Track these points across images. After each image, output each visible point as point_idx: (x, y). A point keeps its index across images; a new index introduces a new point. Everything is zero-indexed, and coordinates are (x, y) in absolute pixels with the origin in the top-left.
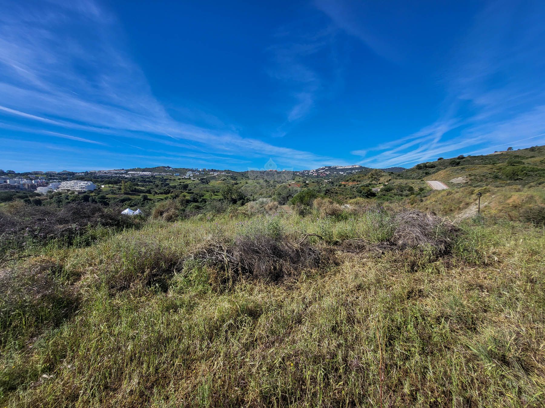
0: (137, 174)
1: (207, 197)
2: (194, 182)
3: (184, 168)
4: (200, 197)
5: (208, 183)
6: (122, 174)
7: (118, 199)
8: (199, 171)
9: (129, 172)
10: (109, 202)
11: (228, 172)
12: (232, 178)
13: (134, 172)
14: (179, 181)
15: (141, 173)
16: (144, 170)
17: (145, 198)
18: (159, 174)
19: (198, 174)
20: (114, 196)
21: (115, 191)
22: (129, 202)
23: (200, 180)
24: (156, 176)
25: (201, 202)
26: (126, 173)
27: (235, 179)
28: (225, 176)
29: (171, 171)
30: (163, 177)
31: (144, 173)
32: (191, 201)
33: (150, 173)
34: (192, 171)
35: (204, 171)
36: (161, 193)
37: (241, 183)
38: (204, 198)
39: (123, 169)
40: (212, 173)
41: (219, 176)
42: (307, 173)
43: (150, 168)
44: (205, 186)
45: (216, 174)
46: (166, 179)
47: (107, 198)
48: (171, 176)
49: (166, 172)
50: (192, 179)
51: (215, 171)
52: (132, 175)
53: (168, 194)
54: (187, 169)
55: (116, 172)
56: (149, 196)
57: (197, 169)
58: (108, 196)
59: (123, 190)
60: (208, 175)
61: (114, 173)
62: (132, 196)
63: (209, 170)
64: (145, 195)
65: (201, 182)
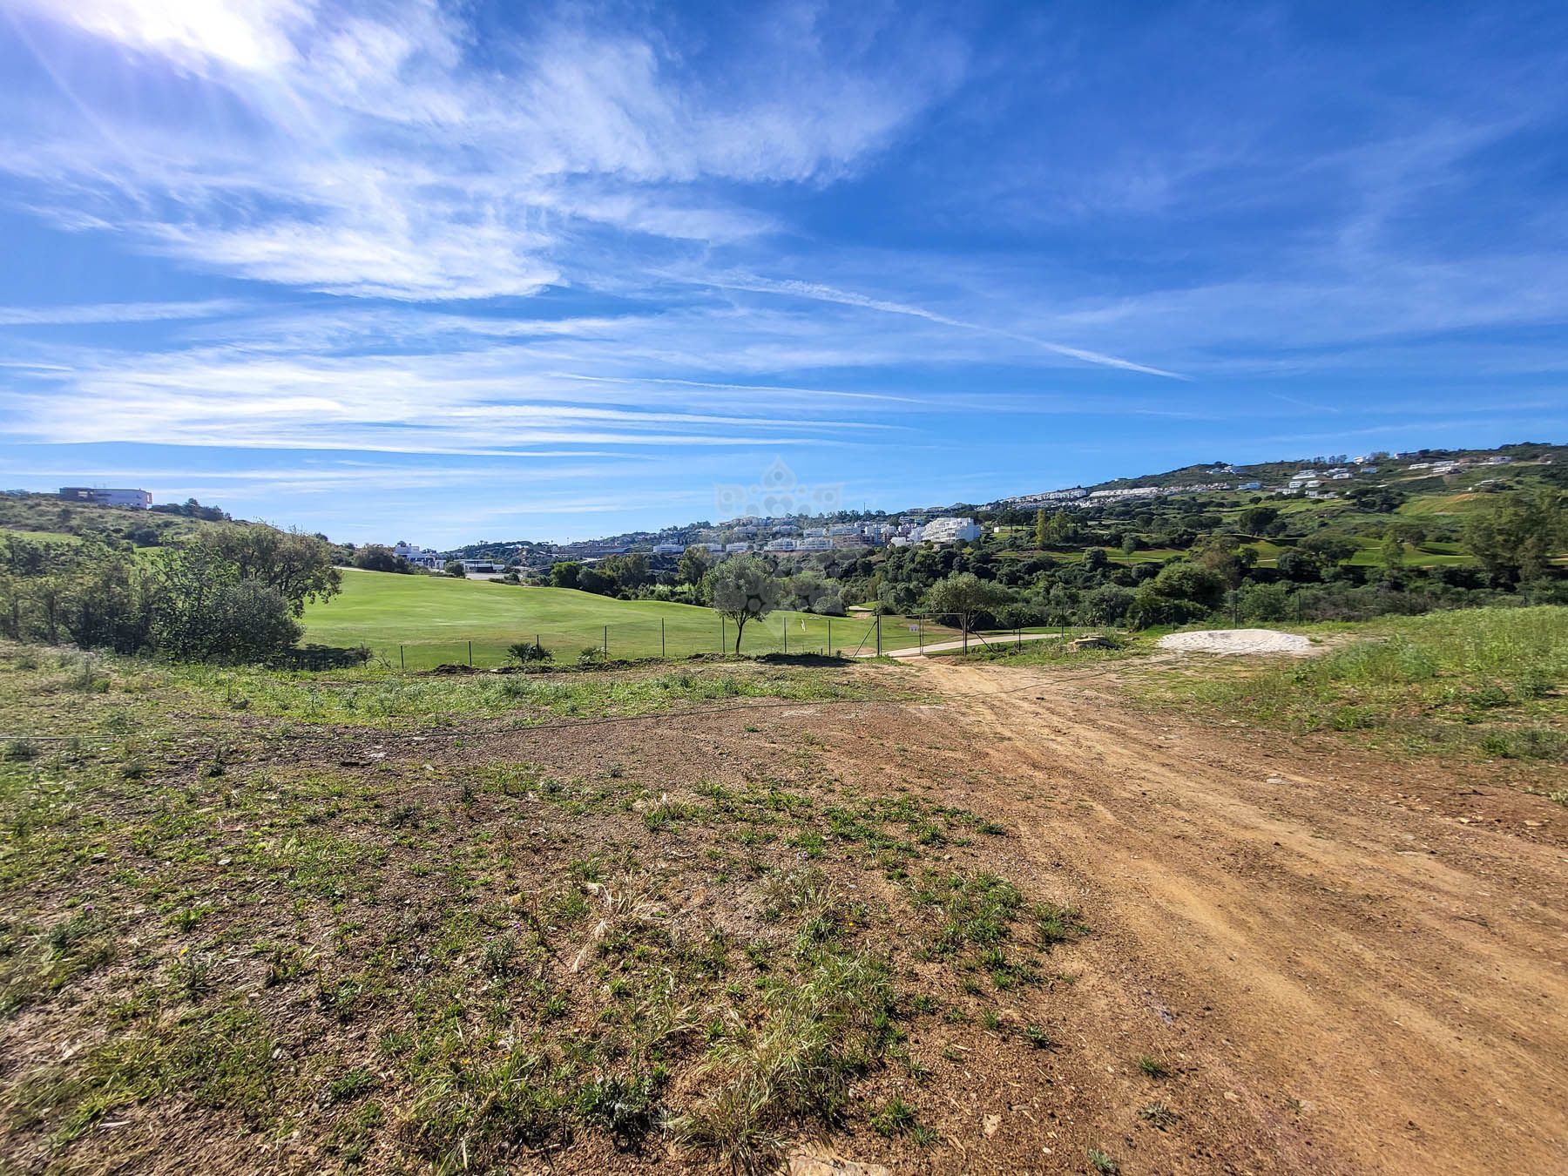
0: (1114, 496)
1: (1371, 559)
2: (1321, 505)
3: (1282, 463)
4: (1334, 557)
5: (1393, 507)
6: (1076, 499)
7: (1025, 563)
8: (1353, 467)
9: (1094, 494)
11: (1524, 451)
13: (1106, 493)
14: (1251, 507)
15: (1126, 492)
16: (1136, 484)
17: (1099, 561)
18: (1181, 488)
19: (1347, 475)
20: (1014, 555)
21: (1018, 542)
23: (1349, 498)
24: (1169, 499)
25: (1336, 579)
26: (1085, 497)
28: (1500, 471)
29: (1227, 478)
30: (1194, 499)
31: (1136, 491)
33: (1154, 490)
34: (1318, 466)
35: (1376, 464)
36: (1160, 546)
38: (1354, 562)
39: (1079, 487)
40: (1425, 465)
41: (1466, 476)
43: (1155, 476)
44: (1371, 519)
45: (1443, 468)
46: (1205, 505)
48: (1223, 494)
49: (1208, 480)
50: (1314, 495)
51: (1442, 455)
52: (1099, 501)
54: (1293, 465)
55: (1061, 495)
56: (1114, 554)
57: (1344, 457)
58: (1000, 554)
59: (1039, 538)
60: (1401, 475)
61: (1056, 499)
62: (1063, 555)
63: (1405, 454)
64: (1099, 551)
65: (1354, 504)
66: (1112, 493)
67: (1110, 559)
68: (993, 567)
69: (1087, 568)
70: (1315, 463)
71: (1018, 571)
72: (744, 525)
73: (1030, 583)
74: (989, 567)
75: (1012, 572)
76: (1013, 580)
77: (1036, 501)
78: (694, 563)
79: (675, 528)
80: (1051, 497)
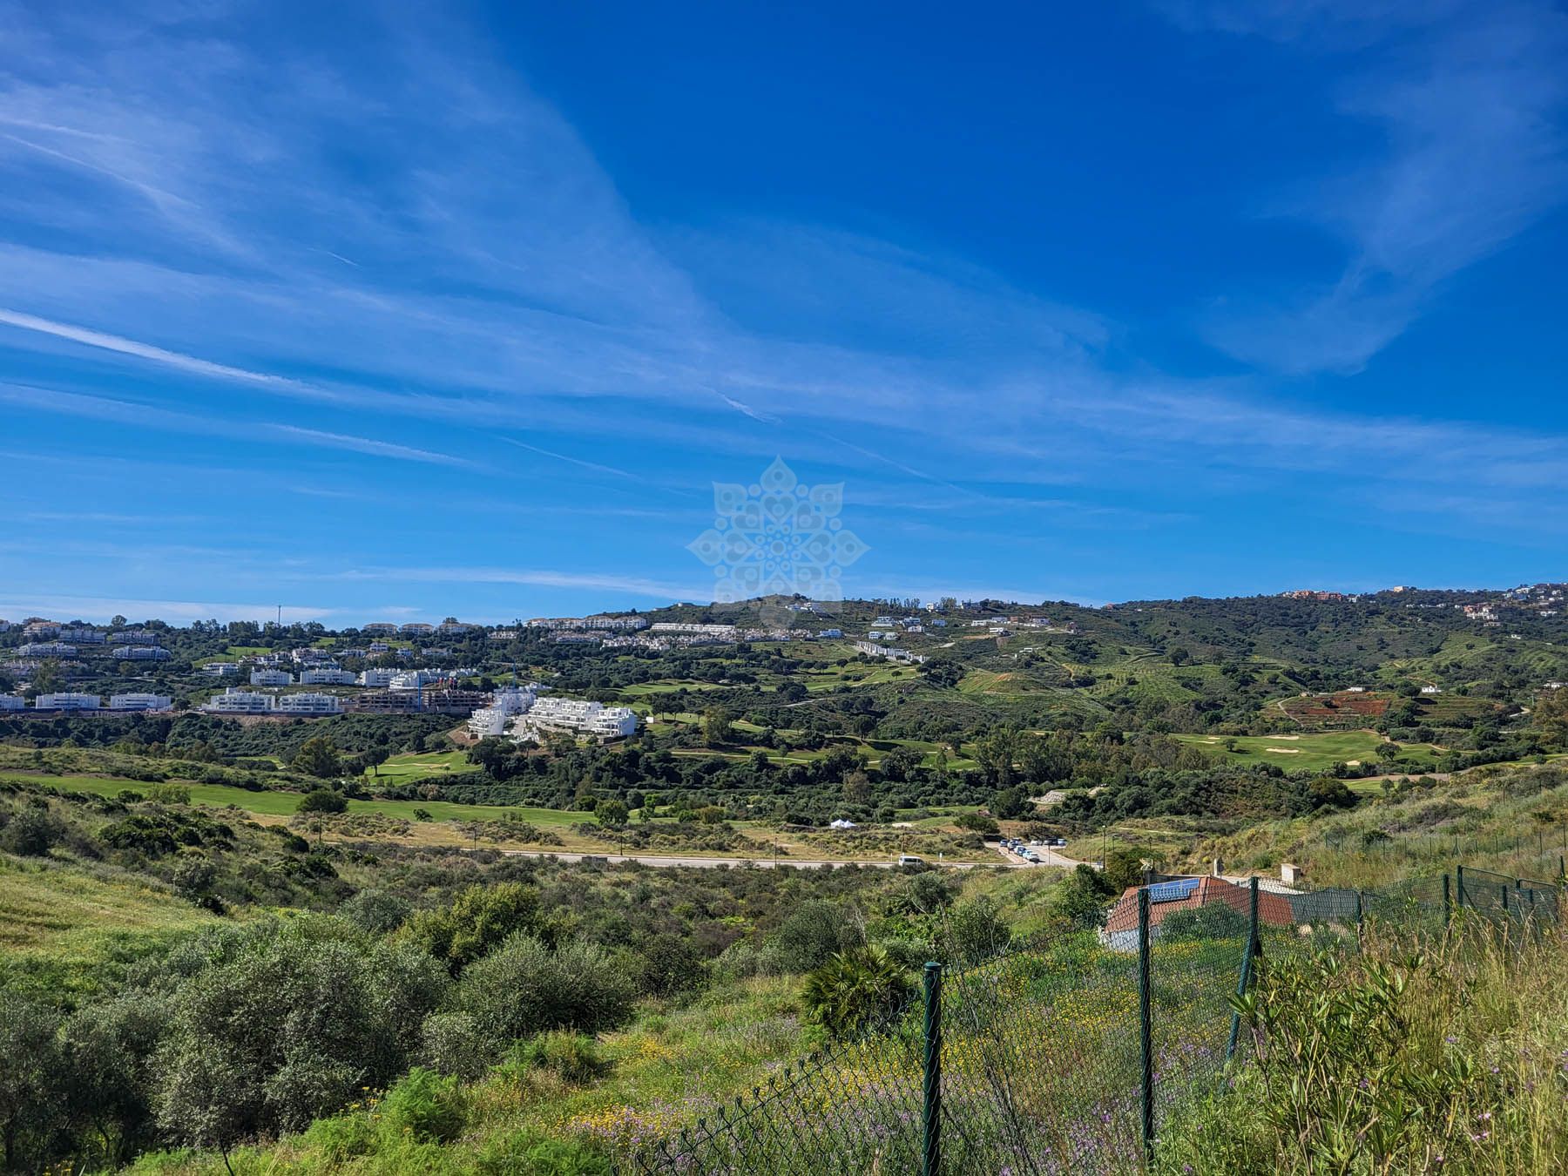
1: (931, 762)
2: (899, 678)
3: (860, 602)
4: (912, 763)
5: (954, 682)
6: (632, 632)
7: (701, 764)
8: (925, 614)
10: (681, 770)
11: (1058, 612)
12: (1073, 648)
13: (669, 626)
14: (841, 671)
17: (762, 763)
18: (763, 633)
19: (920, 628)
20: (688, 753)
21: (685, 739)
22: (726, 773)
24: (753, 648)
25: (913, 780)
26: (646, 630)
27: (1084, 653)
28: (1040, 637)
29: (807, 619)
30: (779, 653)
31: (709, 628)
32: (883, 778)
33: (732, 630)
34: (895, 611)
35: (944, 614)
37: (1109, 677)
38: (923, 765)
40: (983, 623)
41: (1013, 641)
42: (1551, 606)
44: (939, 699)
45: (997, 628)
46: (792, 664)
47: (675, 760)
48: (809, 645)
51: (997, 610)
52: (668, 640)
53: (819, 748)
54: (870, 606)
57: (918, 601)
58: (674, 752)
59: (705, 736)
60: (965, 631)
63: (969, 604)
65: (925, 678)
66: (680, 628)
68: (676, 766)
69: (754, 768)
70: (892, 606)
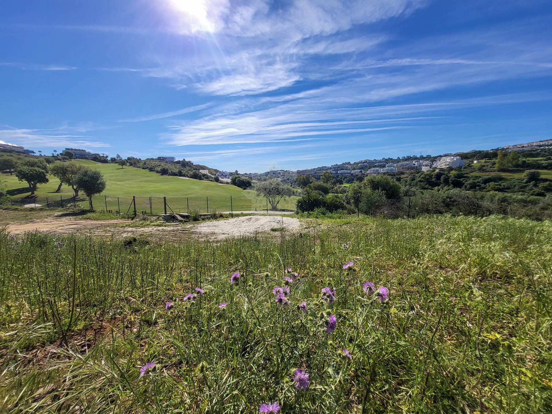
17: (533, 177)
20: (478, 174)
21: (484, 168)
55: (541, 143)
56: (545, 174)
58: (472, 174)
59: (497, 165)
61: (537, 146)
62: (511, 174)
64: (535, 172)
67: (542, 177)
68: (463, 180)
69: (524, 181)
71: (478, 182)
72: (363, 163)
73: (484, 188)
74: (461, 180)
75: (474, 183)
76: (473, 187)
77: (523, 147)
78: (326, 178)
79: (337, 165)
80: (534, 144)
